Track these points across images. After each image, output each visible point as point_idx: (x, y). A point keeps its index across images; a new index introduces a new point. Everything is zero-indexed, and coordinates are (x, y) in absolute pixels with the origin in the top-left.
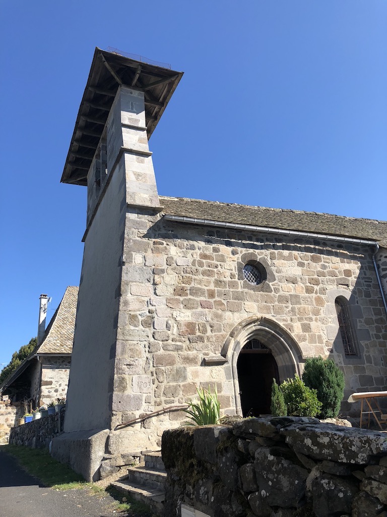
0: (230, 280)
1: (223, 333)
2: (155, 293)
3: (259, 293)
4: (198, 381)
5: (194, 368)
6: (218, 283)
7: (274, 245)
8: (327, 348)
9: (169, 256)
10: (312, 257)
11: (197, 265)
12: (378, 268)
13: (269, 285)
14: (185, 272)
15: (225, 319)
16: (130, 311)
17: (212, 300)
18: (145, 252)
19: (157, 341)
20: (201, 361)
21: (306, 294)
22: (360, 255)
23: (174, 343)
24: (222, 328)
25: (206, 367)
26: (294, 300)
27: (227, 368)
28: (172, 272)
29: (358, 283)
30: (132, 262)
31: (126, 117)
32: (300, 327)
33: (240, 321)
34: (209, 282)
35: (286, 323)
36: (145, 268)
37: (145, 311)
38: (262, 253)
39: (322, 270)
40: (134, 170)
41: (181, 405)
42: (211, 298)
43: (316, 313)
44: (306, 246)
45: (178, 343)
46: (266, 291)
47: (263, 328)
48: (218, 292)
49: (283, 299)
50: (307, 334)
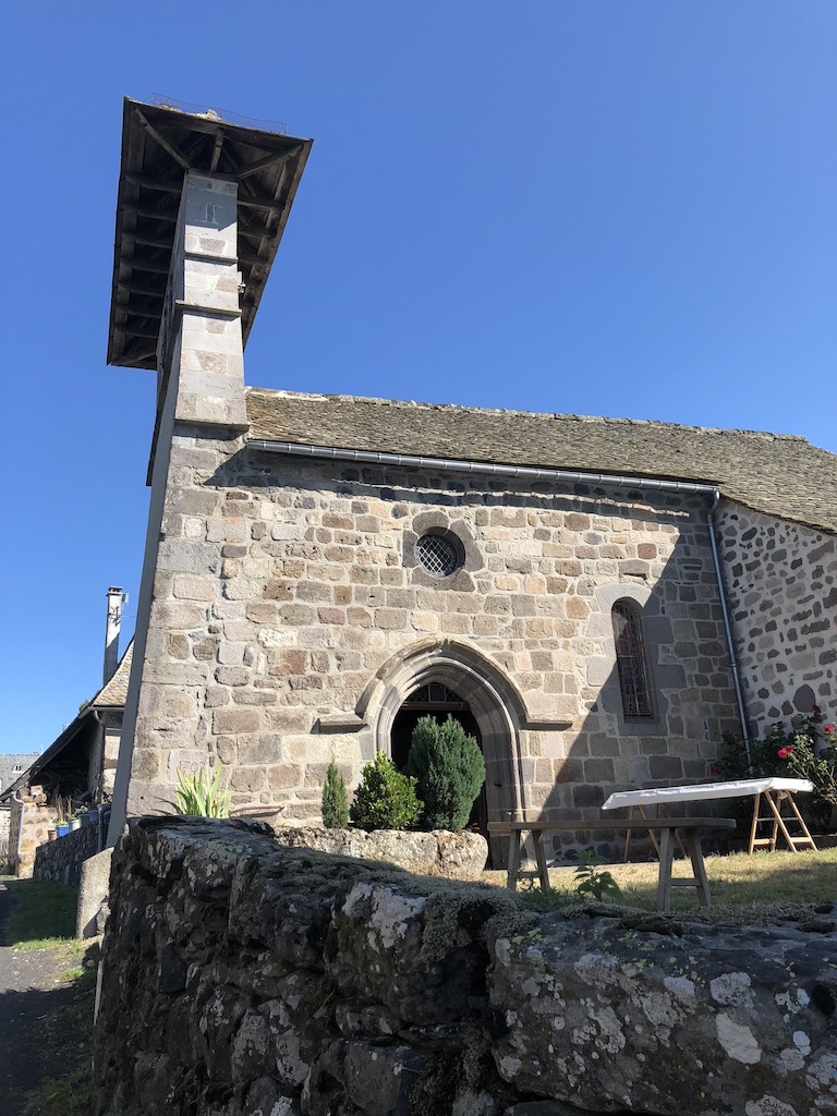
0: (386, 567)
1: (363, 670)
2: (224, 595)
3: (445, 592)
4: (302, 762)
5: (297, 736)
6: (360, 573)
7: (485, 497)
8: (584, 701)
9: (259, 521)
10: (568, 519)
11: (315, 538)
12: (719, 539)
13: (468, 576)
14: (289, 553)
15: (369, 644)
16: (170, 628)
17: (343, 608)
18: (208, 514)
19: (222, 686)
20: (311, 724)
21: (547, 595)
22: (680, 514)
23: (257, 690)
24: (362, 662)
25: (322, 736)
26: (520, 607)
27: (368, 739)
28: (262, 553)
29: (667, 572)
30: (179, 533)
31: (196, 238)
32: (530, 659)
33: (400, 647)
34: (340, 572)
35: (499, 651)
36: (205, 545)
37: (201, 629)
38: (459, 513)
39: (590, 546)
40: (201, 348)
41: (265, 805)
42: (343, 604)
43: (568, 632)
44: (557, 496)
45: (266, 690)
46: (461, 589)
47: (450, 660)
48: (358, 591)
49: (495, 605)
50: (543, 674)
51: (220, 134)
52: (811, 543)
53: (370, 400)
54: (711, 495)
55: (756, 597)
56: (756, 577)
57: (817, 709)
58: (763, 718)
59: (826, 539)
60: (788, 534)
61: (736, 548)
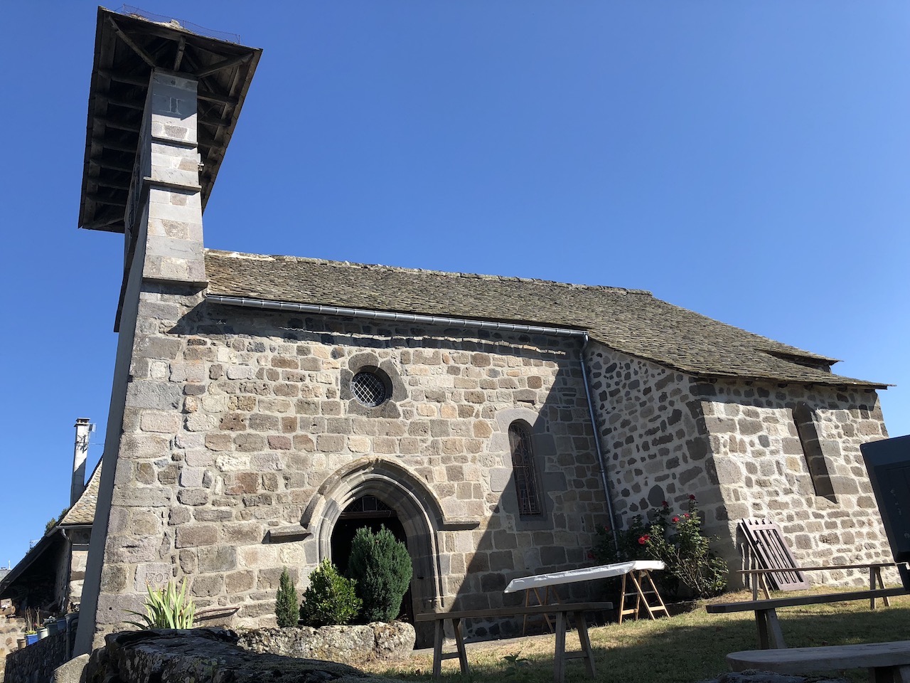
1: (307, 487)
2: (186, 427)
3: (376, 419)
4: (255, 568)
5: (250, 546)
6: (304, 406)
7: (408, 340)
8: (489, 505)
9: (216, 363)
10: (474, 358)
11: (265, 377)
12: (588, 372)
13: (395, 406)
14: (243, 389)
15: (312, 465)
16: (138, 457)
17: (290, 436)
18: (172, 358)
19: (184, 506)
20: (263, 535)
21: (459, 419)
22: (559, 352)
23: (215, 508)
24: (306, 481)
25: (272, 545)
26: (437, 429)
27: (312, 545)
28: (219, 390)
29: (550, 398)
30: (146, 375)
31: (161, 125)
32: (445, 472)
33: (338, 467)
34: (287, 405)
35: (421, 467)
36: (169, 385)
37: (165, 457)
38: (387, 354)
39: (491, 379)
40: (166, 217)
41: (223, 607)
42: (289, 432)
43: (475, 448)
44: (465, 339)
45: (223, 508)
46: (389, 417)
47: (380, 476)
48: (302, 420)
49: (418, 428)
50: (456, 484)
51: (182, 40)
52: (657, 375)
53: (310, 260)
54: (582, 337)
55: (618, 416)
56: (617, 402)
57: (666, 504)
58: (626, 512)
59: (668, 372)
60: (640, 368)
61: (601, 379)
